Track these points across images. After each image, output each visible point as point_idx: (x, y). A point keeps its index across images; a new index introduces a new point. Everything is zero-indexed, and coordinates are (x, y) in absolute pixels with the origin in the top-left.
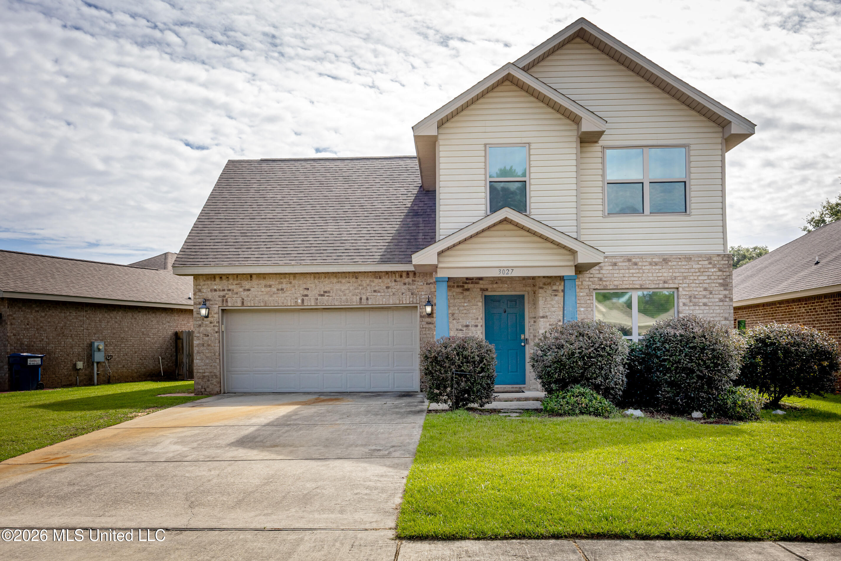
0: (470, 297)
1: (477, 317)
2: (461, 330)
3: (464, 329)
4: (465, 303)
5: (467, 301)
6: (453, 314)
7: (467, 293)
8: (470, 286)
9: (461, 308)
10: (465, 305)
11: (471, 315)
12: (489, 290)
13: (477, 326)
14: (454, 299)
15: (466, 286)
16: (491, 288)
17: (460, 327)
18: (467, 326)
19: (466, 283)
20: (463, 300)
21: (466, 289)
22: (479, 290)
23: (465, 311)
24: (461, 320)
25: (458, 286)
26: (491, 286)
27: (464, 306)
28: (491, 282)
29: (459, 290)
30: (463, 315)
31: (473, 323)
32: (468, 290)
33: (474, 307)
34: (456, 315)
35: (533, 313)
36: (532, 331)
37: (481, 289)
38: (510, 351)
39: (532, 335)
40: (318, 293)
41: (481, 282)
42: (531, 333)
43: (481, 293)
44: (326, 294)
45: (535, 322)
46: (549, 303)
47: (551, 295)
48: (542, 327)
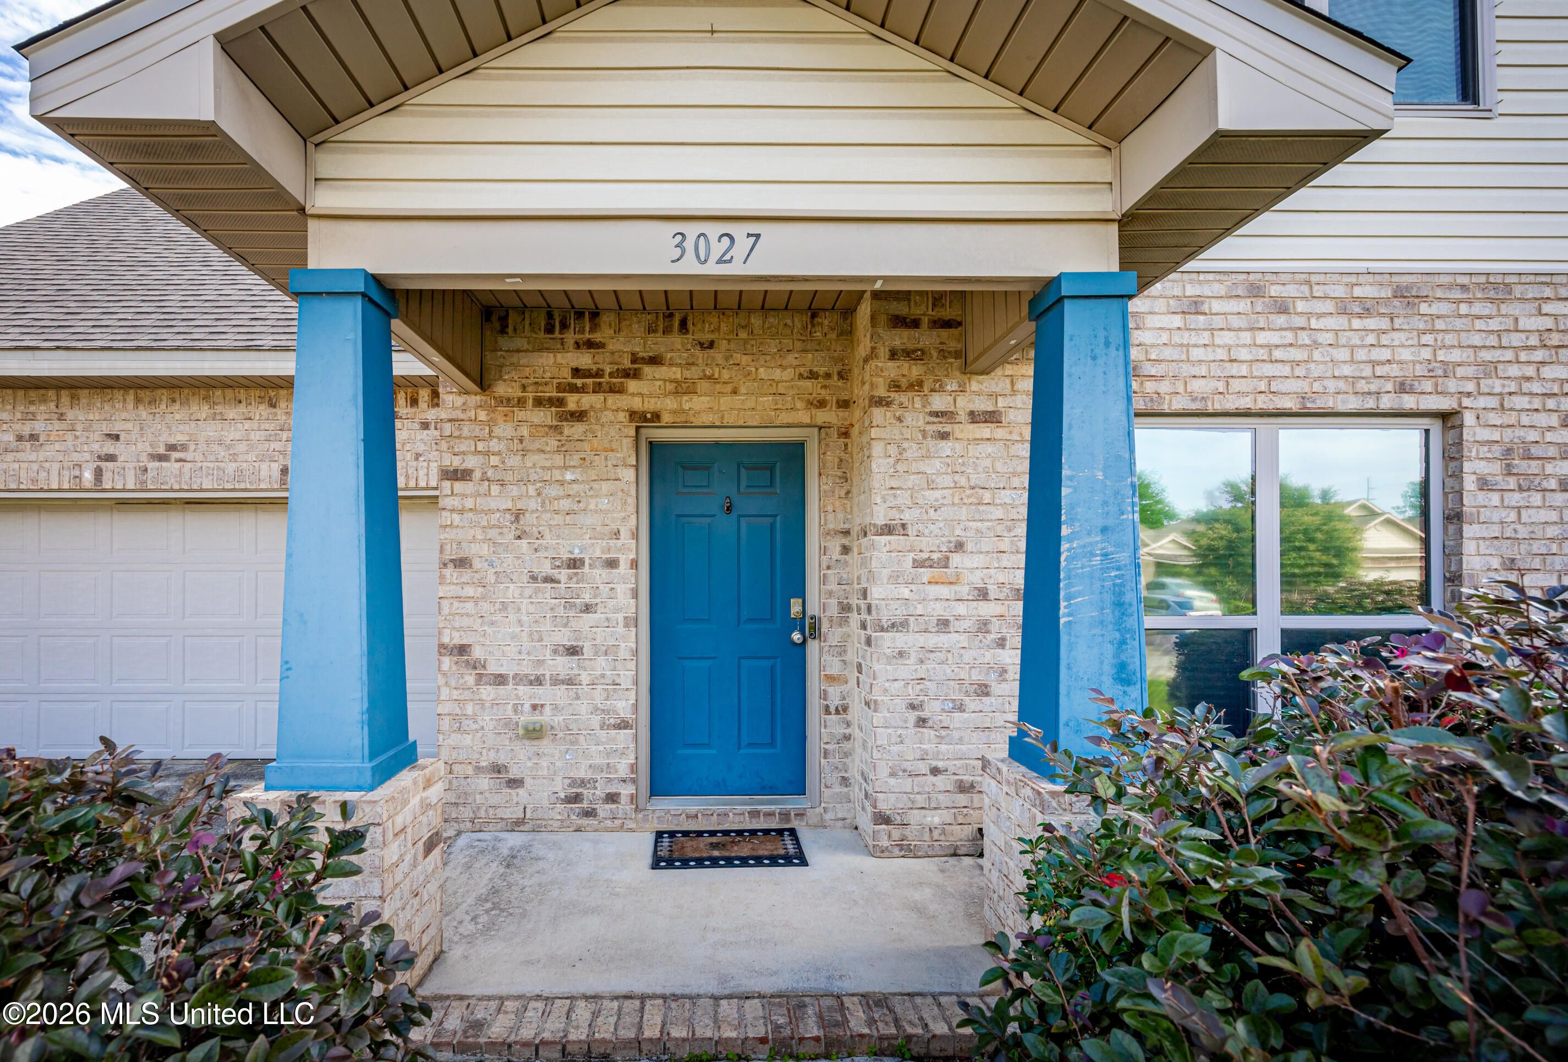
0: (586, 446)
1: (614, 527)
2: (549, 580)
3: (563, 574)
4: (565, 468)
5: (575, 460)
6: (518, 515)
7: (576, 430)
8: (588, 400)
9: (553, 491)
10: (569, 476)
11: (589, 520)
12: (666, 418)
13: (612, 564)
14: (525, 452)
15: (573, 402)
16: (674, 412)
17: (546, 569)
18: (574, 564)
19: (573, 389)
20: (558, 459)
21: (572, 414)
22: (622, 416)
23: (565, 504)
24: (549, 540)
25: (539, 402)
26: (670, 403)
27: (562, 483)
28: (670, 387)
29: (544, 416)
30: (558, 519)
31: (598, 553)
32: (579, 416)
33: (605, 487)
34: (528, 519)
35: (840, 516)
36: (832, 586)
37: (632, 414)
38: (745, 663)
39: (833, 602)
40: (150, 450)
41: (632, 385)
42: (830, 593)
43: (633, 433)
44: (175, 455)
45: (846, 550)
46: (914, 467)
47: (924, 434)
48: (885, 573)
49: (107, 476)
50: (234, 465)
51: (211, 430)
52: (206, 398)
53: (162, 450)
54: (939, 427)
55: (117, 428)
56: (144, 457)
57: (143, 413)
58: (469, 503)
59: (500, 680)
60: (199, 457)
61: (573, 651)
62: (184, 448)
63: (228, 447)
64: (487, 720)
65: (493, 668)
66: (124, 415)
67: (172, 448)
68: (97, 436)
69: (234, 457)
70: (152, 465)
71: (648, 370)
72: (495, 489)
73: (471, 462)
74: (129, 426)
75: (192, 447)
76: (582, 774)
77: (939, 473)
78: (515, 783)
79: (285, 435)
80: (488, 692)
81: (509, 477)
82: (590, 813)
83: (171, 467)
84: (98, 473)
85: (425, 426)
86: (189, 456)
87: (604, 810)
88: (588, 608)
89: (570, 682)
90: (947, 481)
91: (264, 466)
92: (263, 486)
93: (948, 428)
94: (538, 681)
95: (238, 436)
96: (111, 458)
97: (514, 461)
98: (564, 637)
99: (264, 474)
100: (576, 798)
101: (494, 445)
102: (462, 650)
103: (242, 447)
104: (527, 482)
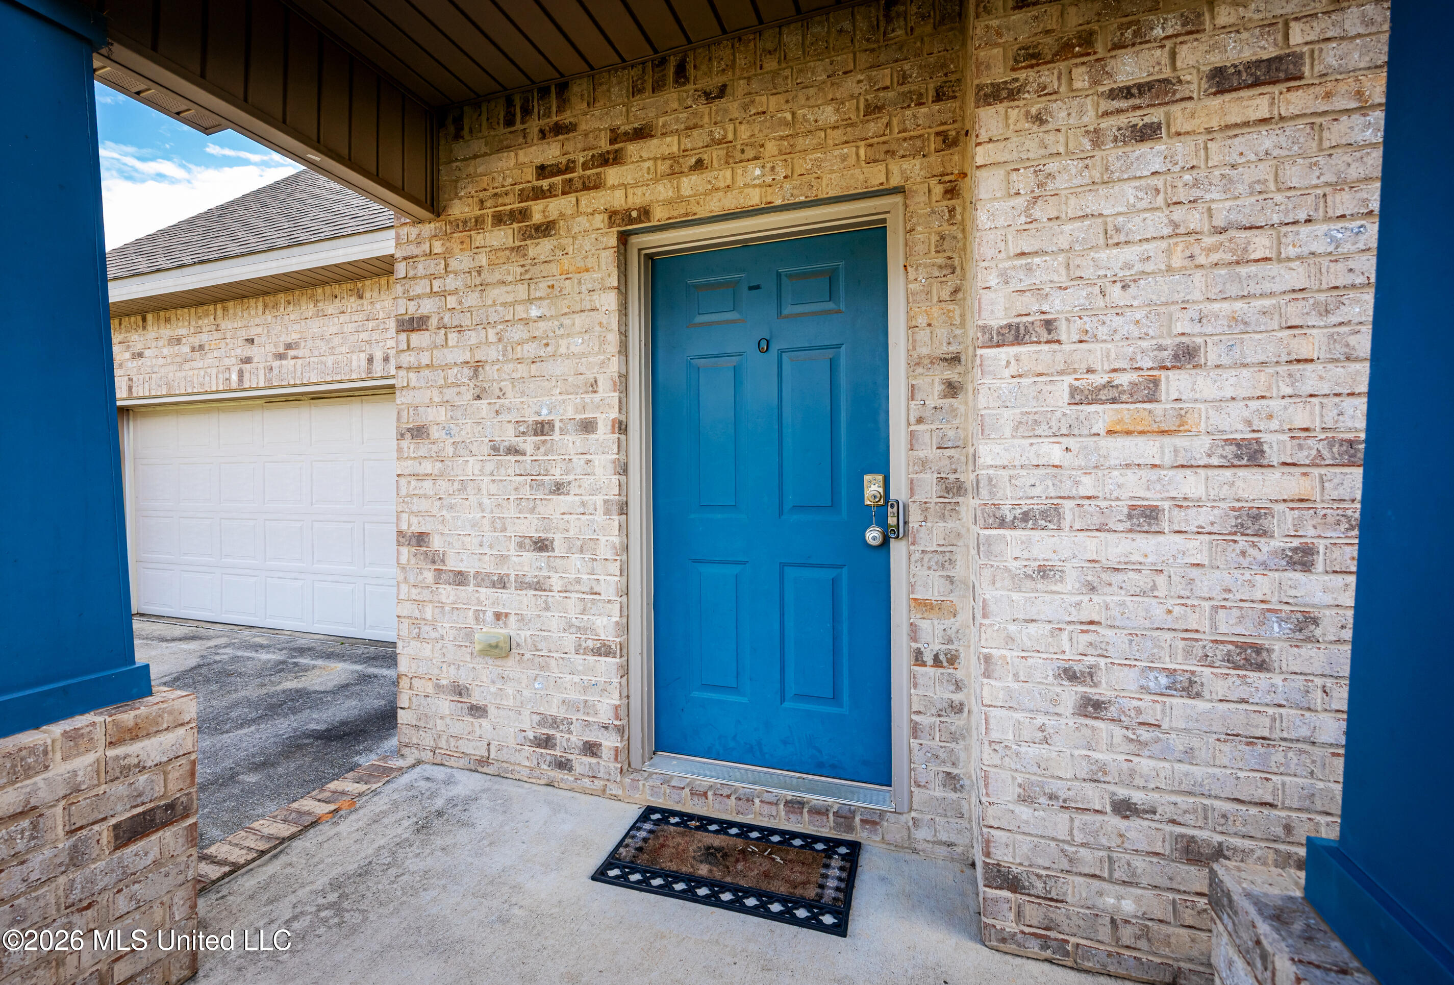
0: (554, 268)
1: (590, 376)
2: (513, 451)
3: (528, 443)
4: (530, 300)
5: (541, 290)
6: (477, 367)
7: (542, 248)
8: (556, 206)
9: (517, 333)
10: (534, 312)
11: (557, 368)
12: (659, 215)
13: (588, 427)
14: (483, 286)
15: (538, 211)
16: (669, 202)
17: (509, 436)
18: (542, 428)
19: (539, 194)
20: (521, 291)
21: (537, 228)
22: (600, 220)
23: (530, 350)
24: (512, 399)
25: (499, 220)
26: (664, 190)
27: (526, 321)
28: (663, 167)
29: (502, 237)
30: (522, 371)
31: (570, 414)
32: (546, 229)
33: (580, 321)
34: (490, 371)
35: (942, 333)
36: (927, 451)
37: (612, 215)
38: (790, 572)
39: (929, 479)
40: (274, 350)
41: (612, 175)
42: (924, 464)
43: (613, 241)
44: (292, 353)
45: (952, 389)
46: (1073, 207)
47: (1096, 137)
48: (1008, 417)
50: (332, 357)
51: (315, 327)
52: (311, 296)
53: (282, 350)
54: (1135, 118)
55: (253, 332)
56: (270, 357)
57: (269, 317)
58: (425, 359)
59: (460, 578)
61: (542, 545)
63: (328, 341)
64: (446, 627)
65: (452, 564)
66: (257, 321)
67: (289, 346)
68: (241, 342)
70: (276, 364)
71: (632, 149)
72: (453, 337)
73: (427, 307)
74: (259, 330)
75: (303, 344)
76: (554, 710)
77: (1132, 211)
78: (477, 711)
79: (371, 324)
80: (447, 593)
81: (466, 321)
82: (563, 765)
83: (288, 363)
84: (241, 374)
87: (581, 763)
88: (558, 488)
89: (538, 586)
90: (1157, 224)
91: (355, 357)
92: (354, 376)
93: (1156, 115)
94: (501, 583)
95: (333, 330)
96: (248, 360)
97: (472, 299)
98: (531, 528)
100: (546, 742)
101: (451, 282)
102: (421, 539)
103: (337, 340)
104: (486, 325)
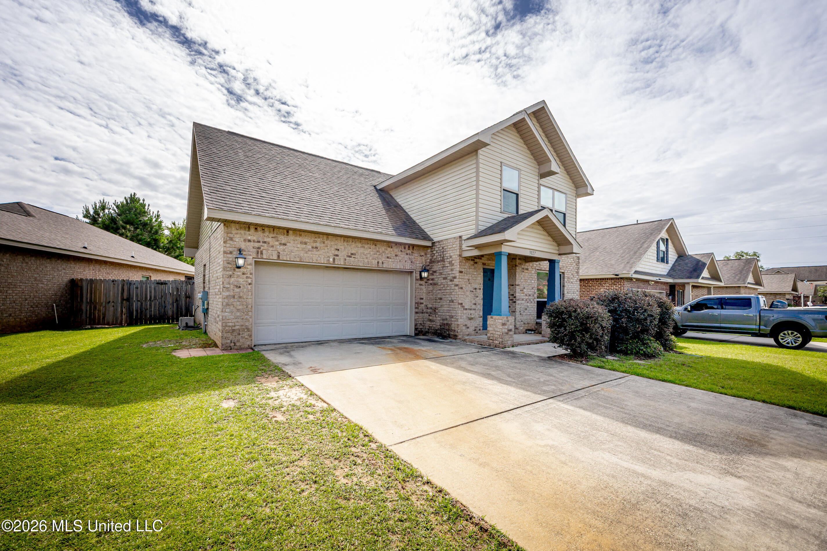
0: (477, 268)
1: (479, 282)
2: (473, 292)
3: (474, 290)
5: (476, 271)
6: (469, 280)
7: (476, 265)
8: (477, 260)
9: (473, 276)
10: (475, 273)
11: (477, 281)
13: (480, 289)
14: (470, 268)
15: (475, 260)
17: (472, 290)
18: (476, 289)
20: (474, 270)
22: (481, 264)
23: (474, 278)
24: (473, 285)
25: (471, 260)
26: (487, 262)
28: (487, 259)
29: (472, 262)
30: (474, 281)
32: (476, 263)
33: (478, 276)
34: (470, 281)
37: (483, 263)
40: (347, 254)
41: (483, 258)
44: (353, 256)
46: (520, 276)
47: (521, 271)
49: (336, 261)
53: (350, 254)
56: (345, 256)
57: (345, 244)
59: (466, 309)
60: (359, 257)
61: (475, 304)
62: (355, 254)
64: (465, 317)
65: (466, 307)
67: (352, 254)
69: (367, 258)
72: (466, 275)
73: (463, 270)
75: (357, 254)
76: (476, 326)
78: (468, 328)
80: (465, 311)
82: (477, 332)
85: (407, 254)
86: (356, 257)
87: (479, 332)
88: (477, 297)
89: (475, 310)
93: (524, 270)
94: (471, 310)
97: (468, 270)
98: (474, 302)
99: (374, 263)
100: (475, 330)
101: (466, 267)
102: (462, 304)
103: (369, 255)
104: (469, 274)
